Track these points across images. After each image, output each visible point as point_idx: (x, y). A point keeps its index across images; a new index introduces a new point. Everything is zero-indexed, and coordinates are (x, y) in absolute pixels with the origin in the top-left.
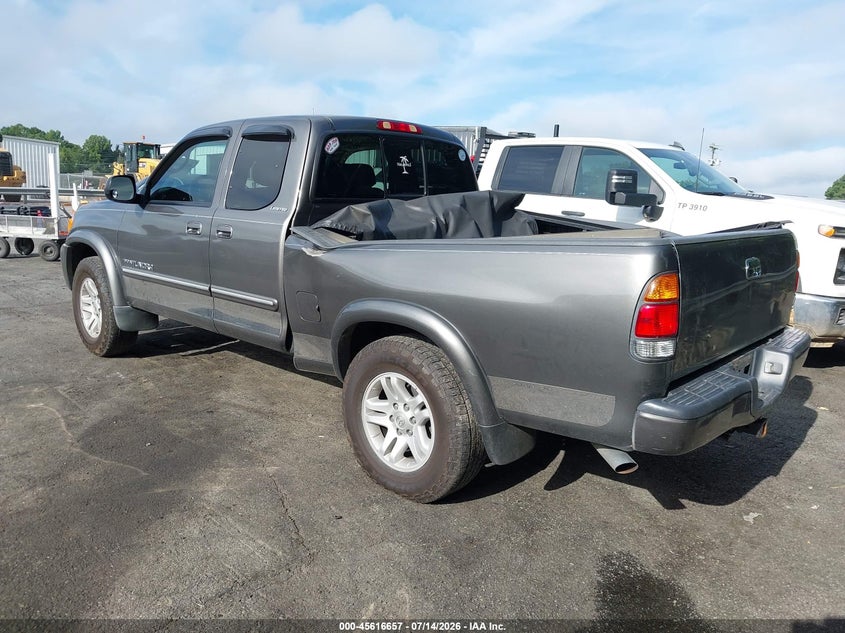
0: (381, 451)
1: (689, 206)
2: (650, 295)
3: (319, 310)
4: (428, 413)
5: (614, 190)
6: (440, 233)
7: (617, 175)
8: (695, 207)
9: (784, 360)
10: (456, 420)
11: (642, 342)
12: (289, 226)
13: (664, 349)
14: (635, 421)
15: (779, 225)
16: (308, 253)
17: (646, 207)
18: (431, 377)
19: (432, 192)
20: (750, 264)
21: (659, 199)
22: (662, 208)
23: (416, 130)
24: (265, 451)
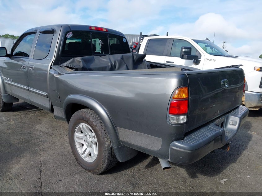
0: (81, 153)
1: (209, 60)
2: (176, 96)
3: (59, 97)
4: (96, 140)
5: (183, 54)
6: (112, 68)
7: (184, 48)
8: (211, 60)
9: (237, 120)
10: (105, 144)
11: (173, 117)
12: (51, 65)
13: (183, 119)
14: (170, 150)
15: (237, 66)
16: (55, 76)
17: (194, 60)
18: (96, 126)
19: (112, 54)
20: (224, 82)
21: (199, 58)
22: (200, 60)
23: (105, 30)
24: (43, 150)
